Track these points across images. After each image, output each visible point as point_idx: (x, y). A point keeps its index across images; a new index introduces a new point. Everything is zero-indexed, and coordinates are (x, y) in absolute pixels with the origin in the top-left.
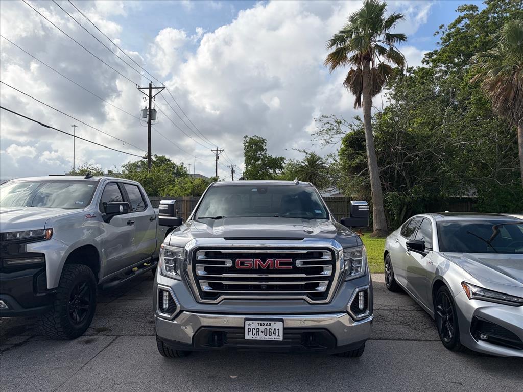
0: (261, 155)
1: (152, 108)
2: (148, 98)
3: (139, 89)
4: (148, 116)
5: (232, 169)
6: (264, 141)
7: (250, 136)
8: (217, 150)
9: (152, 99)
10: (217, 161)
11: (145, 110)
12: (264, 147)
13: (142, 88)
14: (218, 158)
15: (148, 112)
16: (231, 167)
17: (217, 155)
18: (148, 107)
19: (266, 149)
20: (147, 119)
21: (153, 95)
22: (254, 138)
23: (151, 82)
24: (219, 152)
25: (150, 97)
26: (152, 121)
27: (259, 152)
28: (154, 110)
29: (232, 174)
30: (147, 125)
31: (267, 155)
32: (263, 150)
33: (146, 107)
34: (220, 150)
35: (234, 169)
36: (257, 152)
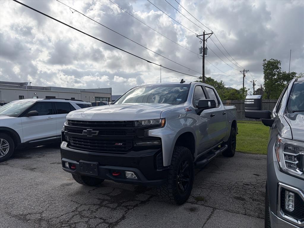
0: (276, 72)
1: (205, 47)
2: (202, 41)
3: (197, 36)
4: (203, 52)
5: (254, 83)
6: (278, 62)
7: (268, 60)
8: (244, 71)
9: (205, 42)
10: (244, 78)
11: (201, 49)
12: (279, 66)
13: (199, 36)
14: (245, 76)
15: (203, 50)
16: (253, 82)
17: (244, 74)
18: (203, 46)
19: (280, 68)
20: (202, 54)
21: (205, 39)
22: (270, 61)
23: (205, 31)
24: (245, 72)
25: (204, 40)
26: (205, 55)
27: (275, 70)
28: (206, 48)
29: (254, 86)
30: (202, 57)
31: (282, 72)
32: (278, 68)
33: (201, 47)
34: (246, 71)
35: (255, 83)
36: (274, 70)
